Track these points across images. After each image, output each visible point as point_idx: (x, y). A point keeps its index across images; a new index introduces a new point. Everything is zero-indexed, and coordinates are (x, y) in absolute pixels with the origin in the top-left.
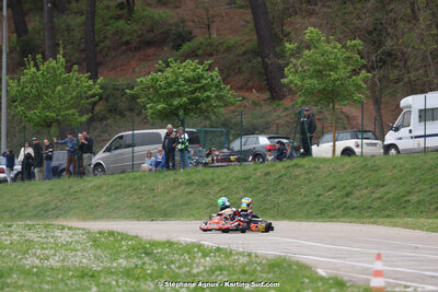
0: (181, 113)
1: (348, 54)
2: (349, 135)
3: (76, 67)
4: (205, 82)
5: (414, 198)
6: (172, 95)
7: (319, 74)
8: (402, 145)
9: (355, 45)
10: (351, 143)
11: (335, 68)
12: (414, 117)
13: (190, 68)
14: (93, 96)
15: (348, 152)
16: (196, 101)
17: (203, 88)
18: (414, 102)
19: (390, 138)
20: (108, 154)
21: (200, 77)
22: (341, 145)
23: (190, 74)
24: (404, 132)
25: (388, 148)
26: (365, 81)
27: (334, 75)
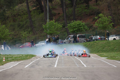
0: (76, 31)
1: (108, 19)
2: (115, 35)
3: (57, 22)
4: (81, 25)
7: (102, 23)
9: (110, 17)
10: (115, 37)
11: (105, 22)
13: (78, 22)
14: (61, 28)
16: (79, 29)
20: (67, 40)
21: (80, 24)
22: (113, 38)
23: (78, 23)
26: (112, 25)
27: (105, 24)
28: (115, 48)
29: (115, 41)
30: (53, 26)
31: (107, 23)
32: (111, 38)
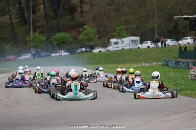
0: (61, 44)
1: (94, 31)
2: (100, 47)
3: (41, 34)
4: (65, 37)
5: (101, 61)
6: (58, 40)
7: (88, 35)
8: (111, 50)
9: (95, 29)
10: (101, 49)
12: (113, 44)
13: (63, 34)
14: (45, 40)
15: (100, 51)
16: (64, 41)
17: (65, 39)
18: (113, 40)
19: (108, 48)
23: (62, 36)
24: (111, 47)
25: (108, 50)
26: (98, 37)
27: (90, 35)
28: (101, 60)
29: (100, 53)
30: (37, 39)
31: (92, 35)
32: (96, 51)
